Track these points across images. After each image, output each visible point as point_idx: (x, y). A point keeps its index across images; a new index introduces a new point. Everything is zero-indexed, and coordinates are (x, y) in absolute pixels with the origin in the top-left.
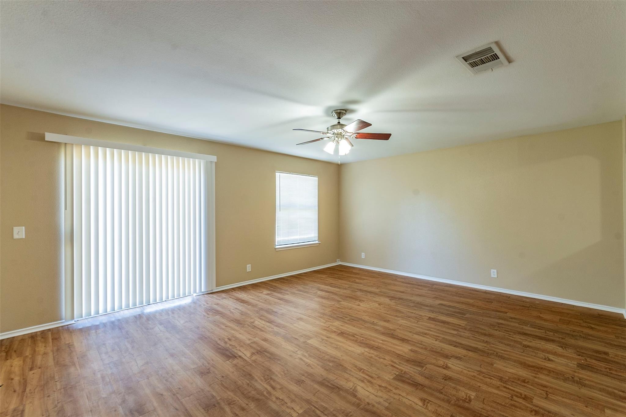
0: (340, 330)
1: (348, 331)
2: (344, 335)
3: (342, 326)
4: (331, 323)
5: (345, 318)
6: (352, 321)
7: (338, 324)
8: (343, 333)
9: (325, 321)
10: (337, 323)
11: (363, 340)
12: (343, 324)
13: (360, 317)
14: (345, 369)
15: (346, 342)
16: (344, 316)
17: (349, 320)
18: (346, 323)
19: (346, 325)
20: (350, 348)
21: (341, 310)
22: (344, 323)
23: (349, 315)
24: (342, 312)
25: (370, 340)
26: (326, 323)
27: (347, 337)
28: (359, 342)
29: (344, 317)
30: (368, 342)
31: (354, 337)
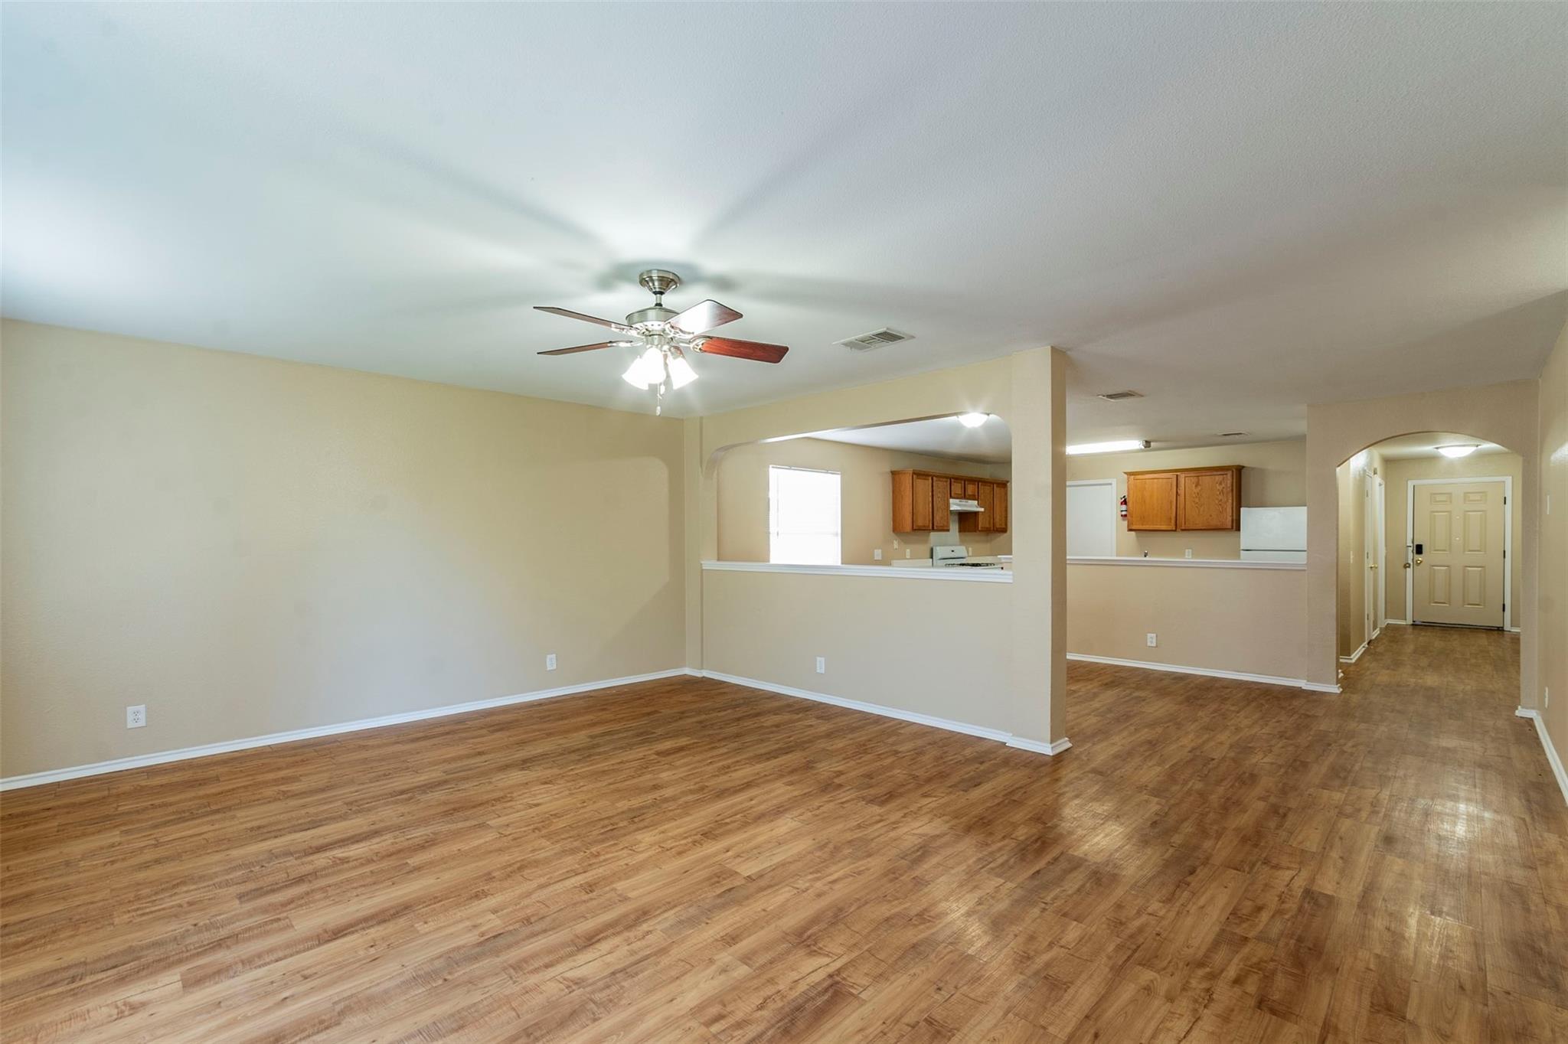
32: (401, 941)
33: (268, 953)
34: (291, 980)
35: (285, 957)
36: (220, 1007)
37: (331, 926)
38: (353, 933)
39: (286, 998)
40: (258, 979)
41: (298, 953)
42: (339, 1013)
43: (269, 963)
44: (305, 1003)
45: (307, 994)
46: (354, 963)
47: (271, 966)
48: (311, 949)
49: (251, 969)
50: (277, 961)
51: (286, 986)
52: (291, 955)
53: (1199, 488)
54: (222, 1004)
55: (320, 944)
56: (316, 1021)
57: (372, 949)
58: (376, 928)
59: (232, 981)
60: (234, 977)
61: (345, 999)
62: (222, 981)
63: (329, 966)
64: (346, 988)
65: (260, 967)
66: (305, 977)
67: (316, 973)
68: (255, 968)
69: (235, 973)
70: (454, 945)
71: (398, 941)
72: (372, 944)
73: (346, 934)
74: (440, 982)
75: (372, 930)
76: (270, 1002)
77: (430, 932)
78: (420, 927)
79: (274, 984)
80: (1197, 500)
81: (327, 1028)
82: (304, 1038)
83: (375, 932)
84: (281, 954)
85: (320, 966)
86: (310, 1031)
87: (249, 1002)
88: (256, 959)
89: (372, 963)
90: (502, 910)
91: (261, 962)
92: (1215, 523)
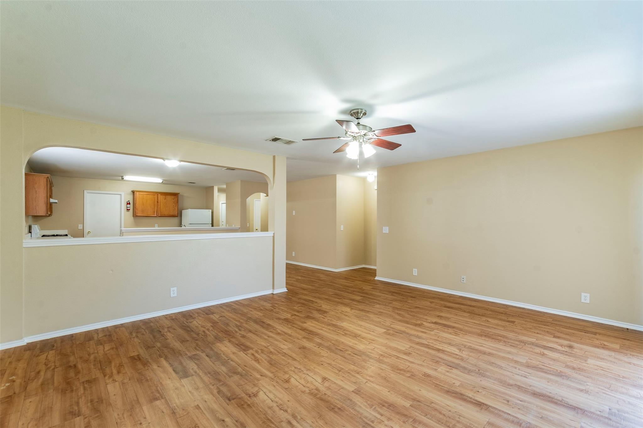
0: (358, 340)
1: (350, 338)
2: (354, 335)
3: (356, 344)
4: (368, 347)
5: (350, 353)
6: (343, 349)
7: (360, 345)
8: (355, 337)
9: (374, 350)
10: (361, 347)
11: (338, 331)
12: (355, 345)
13: (332, 354)
14: (356, 316)
15: (353, 330)
16: (352, 356)
17: (346, 350)
18: (351, 347)
19: (351, 344)
20: (350, 325)
21: (356, 368)
22: (353, 347)
23: (345, 358)
24: (354, 364)
25: (333, 330)
26: (374, 348)
27: (352, 333)
28: (342, 329)
29: (352, 354)
30: (334, 329)
31: (345, 333)
32: (469, 386)
33: (509, 420)
34: (513, 404)
35: (505, 413)
36: (542, 416)
37: (477, 409)
38: (476, 400)
39: (521, 401)
40: (522, 414)
41: (500, 410)
42: (512, 386)
43: (513, 416)
44: (516, 395)
45: (514, 397)
46: (489, 392)
47: (513, 414)
48: (494, 408)
49: (520, 420)
50: (509, 414)
51: (516, 404)
52: (503, 412)
53: (166, 200)
54: (541, 417)
55: (490, 406)
56: (520, 389)
57: (479, 391)
58: (467, 394)
59: (531, 422)
60: (529, 423)
61: (506, 387)
62: (534, 425)
63: (497, 398)
64: (502, 389)
65: (517, 418)
66: (508, 401)
67: (504, 400)
68: (518, 419)
69: (527, 424)
70: (461, 373)
71: (470, 387)
72: (477, 392)
73: (478, 402)
74: (481, 371)
75: (470, 396)
76: (526, 404)
77: (458, 380)
78: (458, 383)
79: (519, 408)
80: (165, 205)
81: (519, 386)
82: (527, 389)
83: (470, 394)
84: (506, 416)
85: (500, 400)
86: (524, 389)
87: (532, 410)
88: (515, 421)
89: (486, 388)
90: (433, 368)
91: (515, 419)
92: (172, 214)
